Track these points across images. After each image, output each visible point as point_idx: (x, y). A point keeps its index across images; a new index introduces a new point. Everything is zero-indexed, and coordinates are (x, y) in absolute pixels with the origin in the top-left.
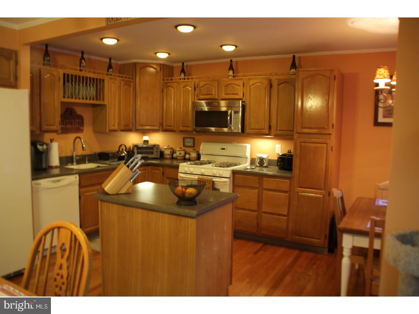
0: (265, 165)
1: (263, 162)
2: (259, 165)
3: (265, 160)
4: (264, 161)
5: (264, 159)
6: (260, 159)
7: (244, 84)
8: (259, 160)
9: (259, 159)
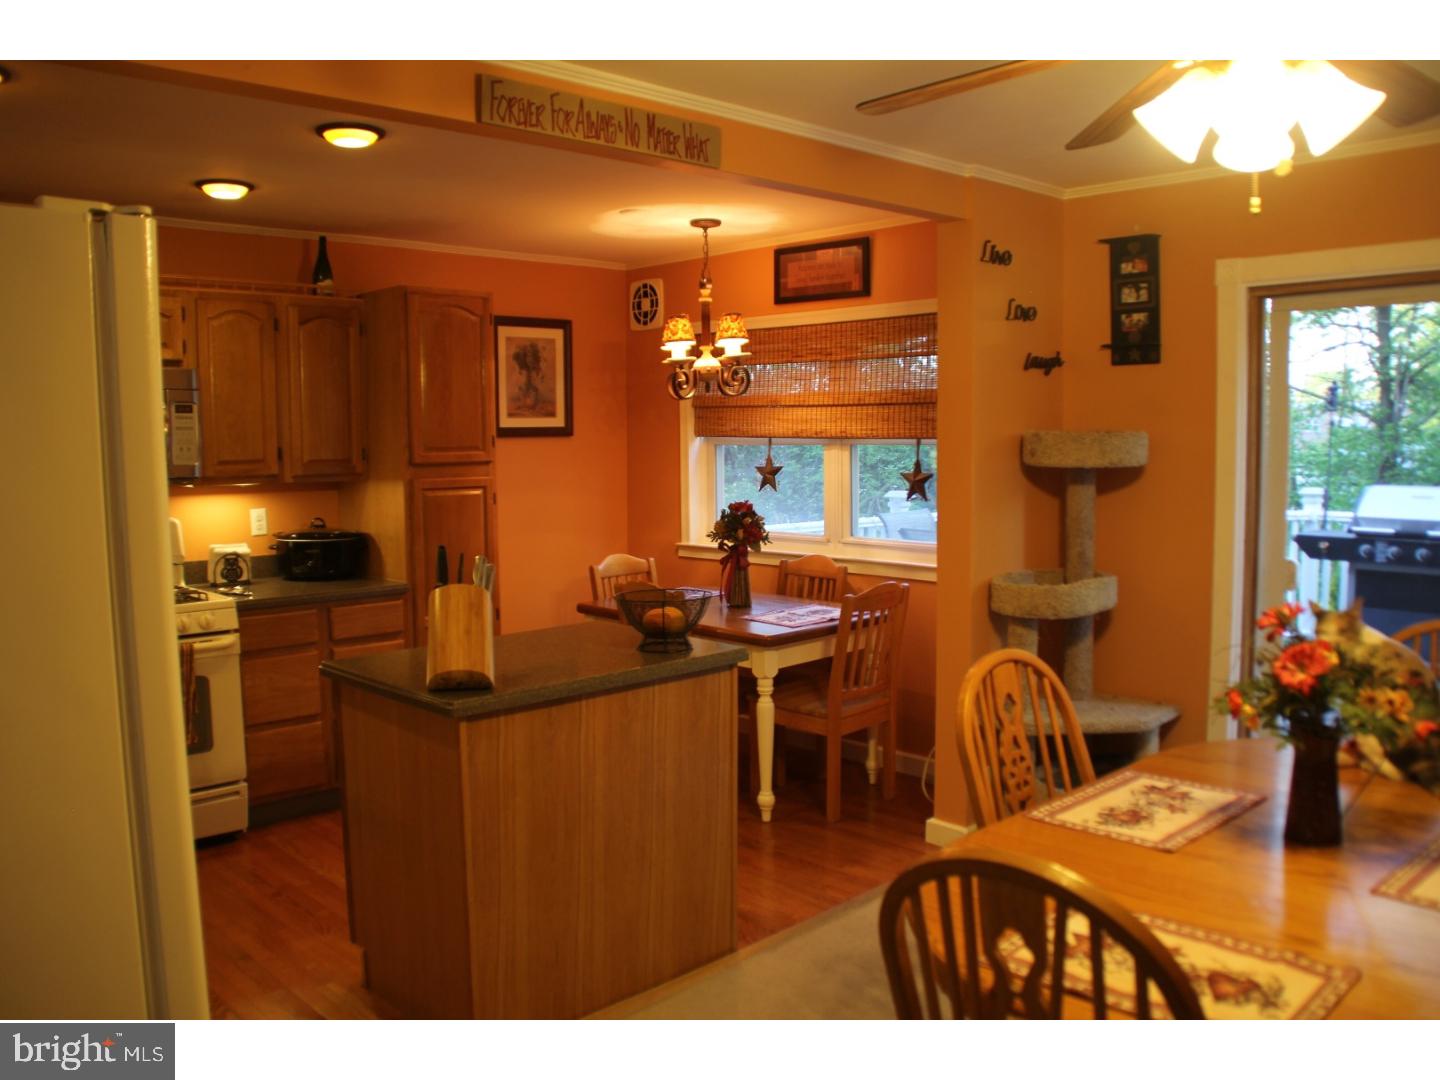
0: (244, 577)
1: (238, 570)
2: (225, 581)
3: (245, 561)
4: (242, 564)
5: (240, 559)
6: (227, 560)
7: (183, 310)
8: (221, 566)
9: (223, 560)
